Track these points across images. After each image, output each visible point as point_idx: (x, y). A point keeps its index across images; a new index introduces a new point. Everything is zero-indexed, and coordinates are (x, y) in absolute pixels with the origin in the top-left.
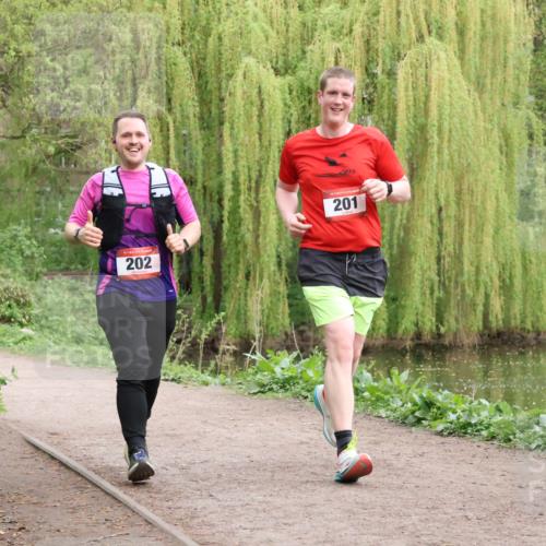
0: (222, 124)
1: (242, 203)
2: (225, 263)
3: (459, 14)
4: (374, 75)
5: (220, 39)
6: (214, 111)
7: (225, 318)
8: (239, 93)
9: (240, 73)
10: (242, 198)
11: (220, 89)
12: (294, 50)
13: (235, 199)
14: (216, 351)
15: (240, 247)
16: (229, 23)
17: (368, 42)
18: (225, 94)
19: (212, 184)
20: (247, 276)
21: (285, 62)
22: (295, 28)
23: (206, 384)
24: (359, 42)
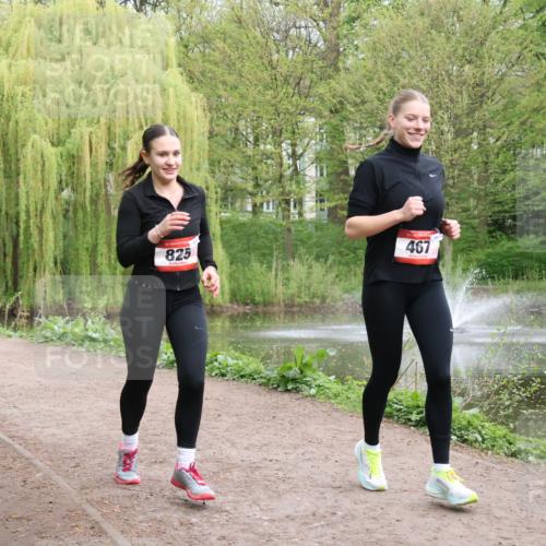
0: (18, 174)
1: (31, 224)
2: (20, 261)
3: (164, 114)
4: (114, 149)
5: (17, 122)
6: (13, 167)
7: (22, 295)
8: (29, 156)
9: (30, 144)
10: (32, 221)
11: (17, 153)
12: (63, 131)
13: (27, 221)
14: (15, 316)
15: (30, 251)
16: (22, 113)
17: (109, 128)
18: (21, 157)
19: (12, 212)
20: (35, 270)
21: (58, 138)
22: (64, 118)
23: (10, 336)
24: (104, 128)
